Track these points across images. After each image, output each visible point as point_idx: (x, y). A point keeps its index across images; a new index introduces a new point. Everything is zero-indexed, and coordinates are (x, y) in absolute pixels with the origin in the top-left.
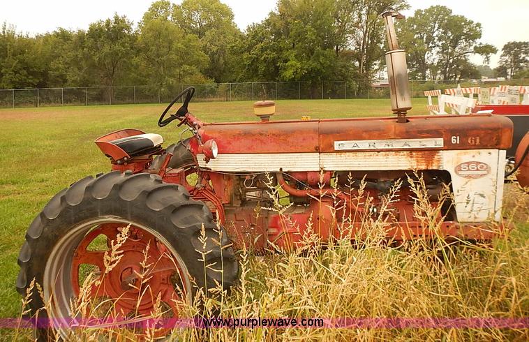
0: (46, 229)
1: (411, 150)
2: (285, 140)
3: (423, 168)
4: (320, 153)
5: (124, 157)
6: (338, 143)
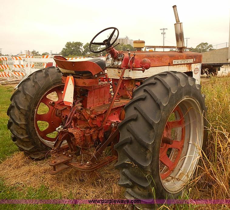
0: (163, 113)
1: (187, 64)
2: (161, 60)
3: (189, 71)
4: (169, 66)
5: (100, 72)
6: (174, 61)
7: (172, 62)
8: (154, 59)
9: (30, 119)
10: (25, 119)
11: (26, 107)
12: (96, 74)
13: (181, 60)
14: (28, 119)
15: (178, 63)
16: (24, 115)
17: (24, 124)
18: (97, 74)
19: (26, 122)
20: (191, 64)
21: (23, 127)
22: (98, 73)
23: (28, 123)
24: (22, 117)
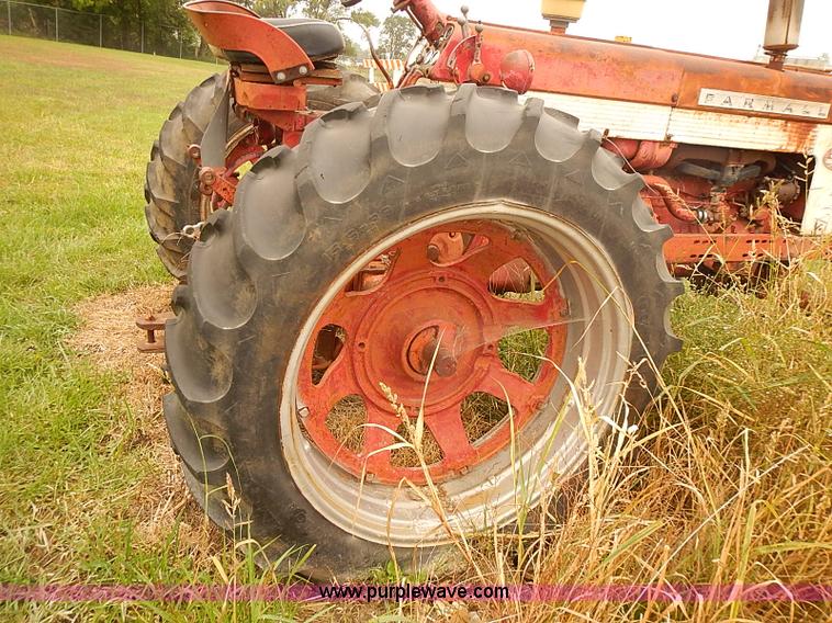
0: (318, 232)
1: (788, 119)
2: (631, 74)
3: (791, 149)
4: (673, 107)
5: (300, 66)
6: (705, 92)
7: (696, 97)
8: (593, 64)
9: (187, 193)
10: (174, 190)
11: (182, 156)
12: (281, 71)
13: (752, 96)
14: (181, 191)
15: (727, 106)
16: (172, 177)
17: (170, 203)
18: (286, 71)
19: (175, 198)
20: (812, 122)
21: (167, 208)
22: (291, 66)
23: (182, 201)
24: (168, 182)
